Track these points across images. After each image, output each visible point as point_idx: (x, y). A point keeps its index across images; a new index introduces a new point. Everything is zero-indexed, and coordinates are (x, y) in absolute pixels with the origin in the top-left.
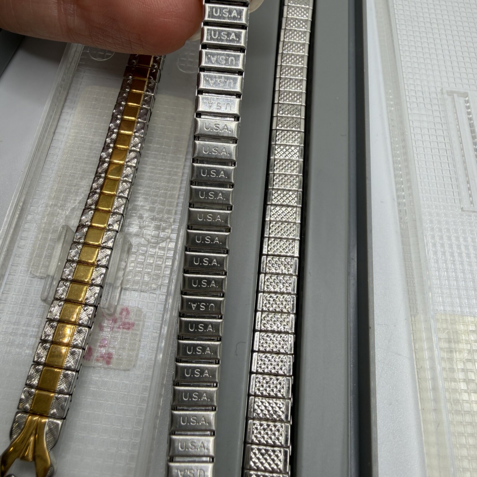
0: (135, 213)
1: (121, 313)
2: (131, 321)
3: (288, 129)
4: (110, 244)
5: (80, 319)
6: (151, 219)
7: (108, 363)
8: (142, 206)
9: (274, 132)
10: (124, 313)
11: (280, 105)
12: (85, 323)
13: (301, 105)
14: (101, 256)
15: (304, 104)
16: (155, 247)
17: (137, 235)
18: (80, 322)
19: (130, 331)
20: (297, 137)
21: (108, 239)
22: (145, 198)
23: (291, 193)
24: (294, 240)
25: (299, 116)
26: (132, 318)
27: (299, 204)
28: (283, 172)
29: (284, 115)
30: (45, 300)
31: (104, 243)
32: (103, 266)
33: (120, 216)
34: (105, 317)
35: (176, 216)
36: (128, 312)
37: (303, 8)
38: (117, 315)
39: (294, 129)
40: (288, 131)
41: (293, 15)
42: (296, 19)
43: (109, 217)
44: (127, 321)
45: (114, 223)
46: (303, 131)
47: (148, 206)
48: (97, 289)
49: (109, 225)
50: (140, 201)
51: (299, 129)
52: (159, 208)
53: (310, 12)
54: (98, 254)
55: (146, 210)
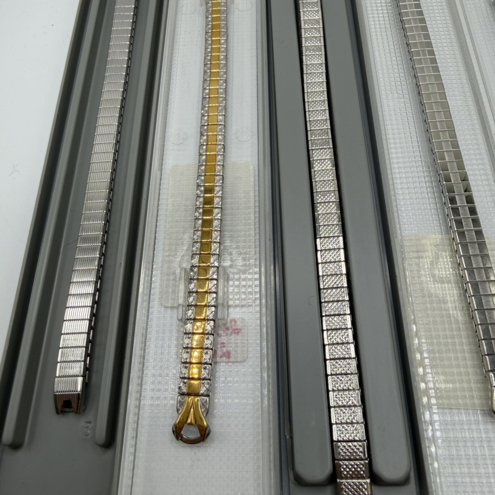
0: (226, 252)
1: (231, 322)
2: (239, 328)
3: (321, 147)
4: (215, 277)
5: (206, 330)
6: (238, 254)
7: (229, 357)
8: (231, 246)
9: (311, 152)
10: (233, 323)
11: (312, 131)
12: (210, 332)
13: (327, 129)
14: (211, 285)
15: (330, 127)
16: (245, 274)
17: (231, 266)
18: (207, 332)
19: (240, 334)
20: (328, 152)
21: (213, 273)
22: (231, 240)
23: (331, 204)
24: (338, 236)
25: (327, 137)
26: (239, 325)
27: (338, 211)
28: (322, 179)
29: (316, 138)
30: (181, 320)
31: (211, 276)
32: (214, 292)
33: (218, 256)
34: (221, 327)
35: (256, 249)
36: (236, 322)
37: (317, 54)
38: (229, 325)
39: (325, 147)
40: (321, 149)
41: (311, 62)
42: (314, 64)
43: (210, 258)
44: (236, 327)
45: (214, 262)
46: (332, 147)
47: (235, 245)
48: (213, 309)
49: (212, 263)
50: (228, 243)
51: (329, 147)
52: (243, 245)
53: (323, 56)
54: (208, 285)
55: (234, 248)
